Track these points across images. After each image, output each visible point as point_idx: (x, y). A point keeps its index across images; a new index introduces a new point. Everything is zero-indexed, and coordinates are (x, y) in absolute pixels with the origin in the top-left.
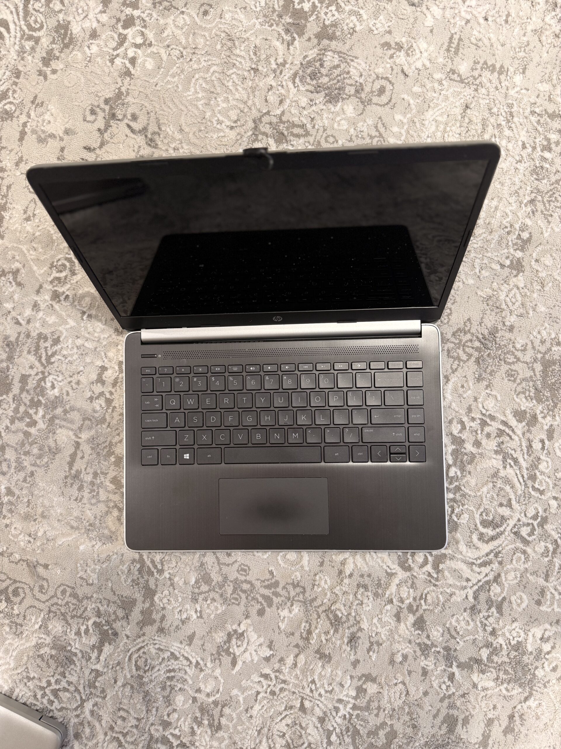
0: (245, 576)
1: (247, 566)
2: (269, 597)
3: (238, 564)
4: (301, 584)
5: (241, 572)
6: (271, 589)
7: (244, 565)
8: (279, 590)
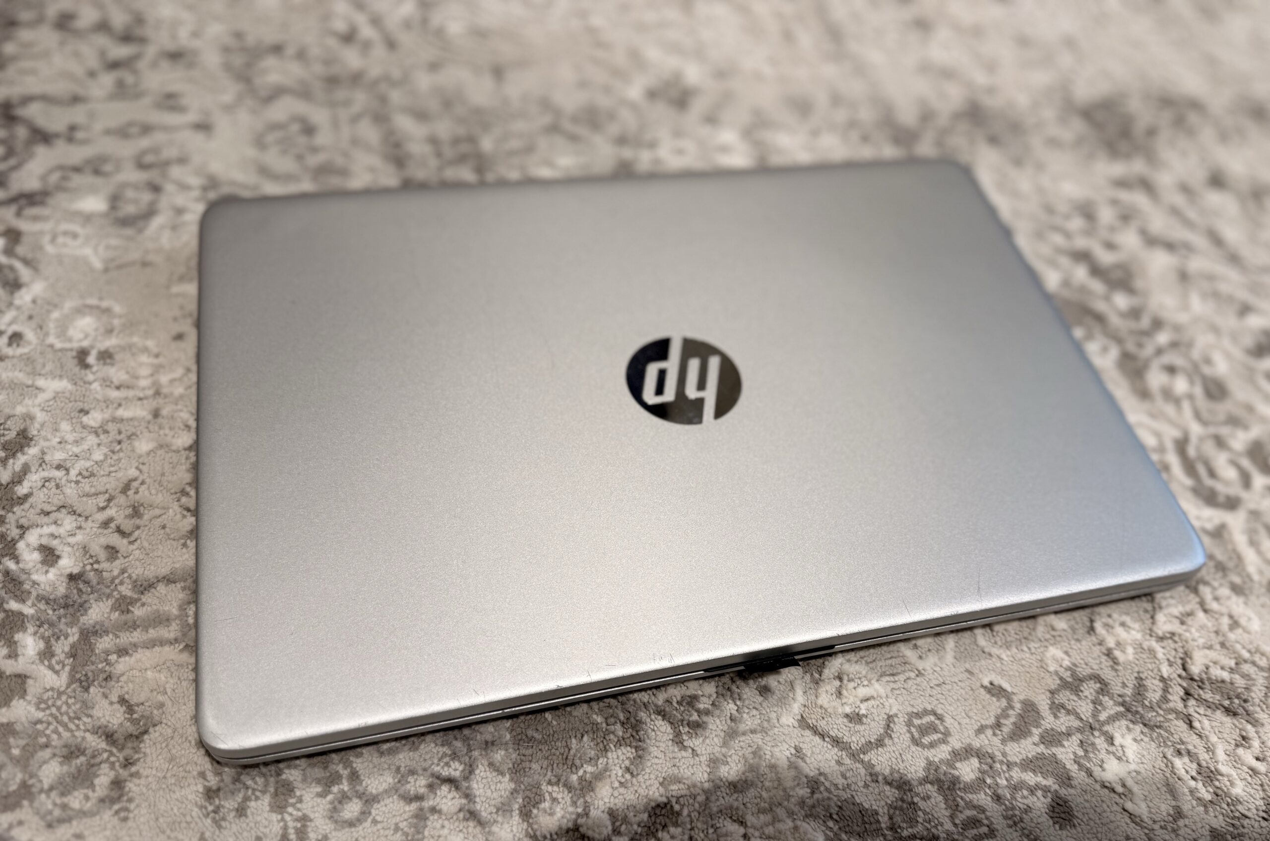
0: (944, 741)
1: (926, 712)
2: (1040, 757)
3: (901, 720)
4: (1083, 671)
5: (926, 740)
6: (1029, 733)
7: (918, 715)
8: (1049, 721)
